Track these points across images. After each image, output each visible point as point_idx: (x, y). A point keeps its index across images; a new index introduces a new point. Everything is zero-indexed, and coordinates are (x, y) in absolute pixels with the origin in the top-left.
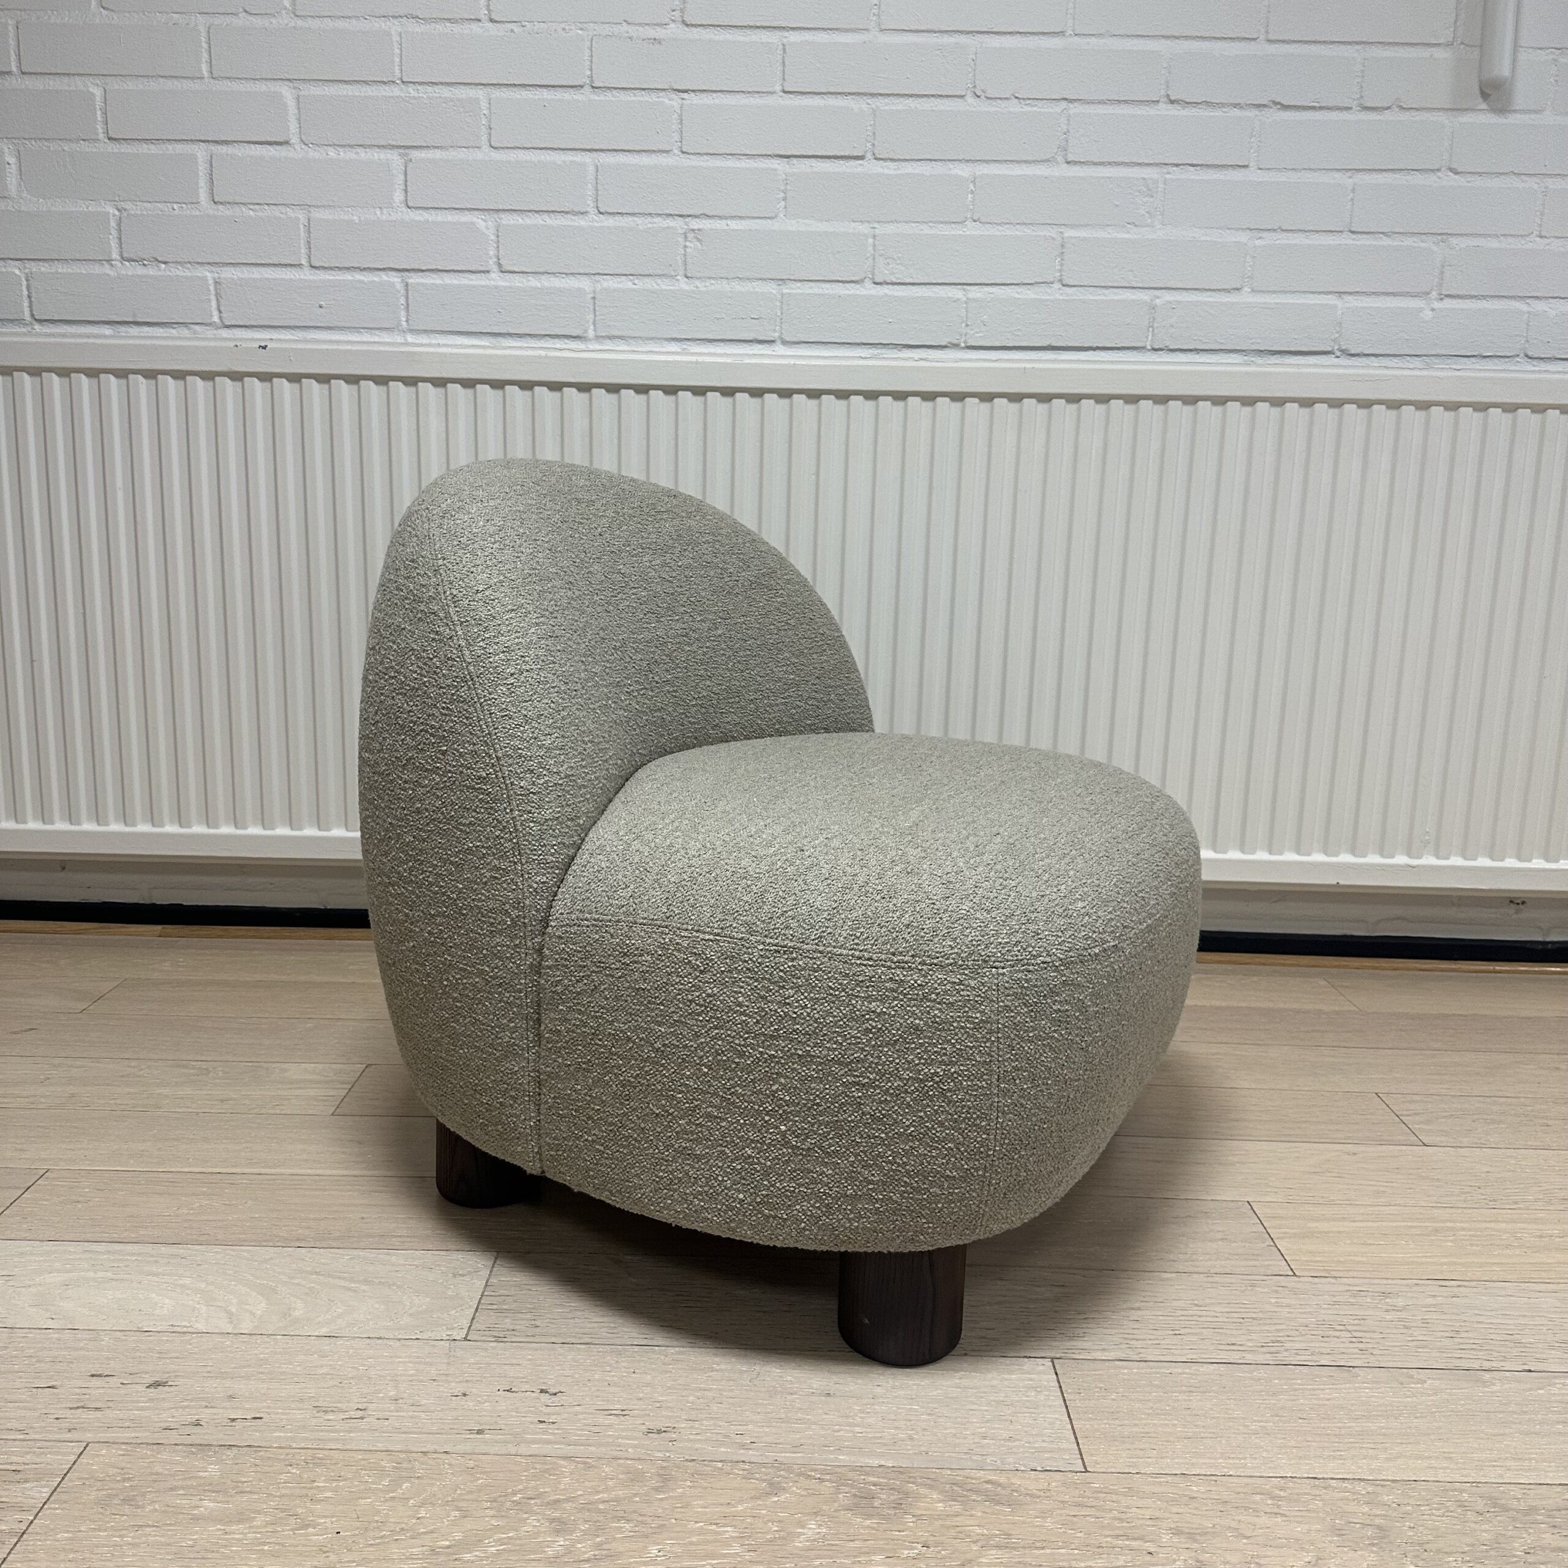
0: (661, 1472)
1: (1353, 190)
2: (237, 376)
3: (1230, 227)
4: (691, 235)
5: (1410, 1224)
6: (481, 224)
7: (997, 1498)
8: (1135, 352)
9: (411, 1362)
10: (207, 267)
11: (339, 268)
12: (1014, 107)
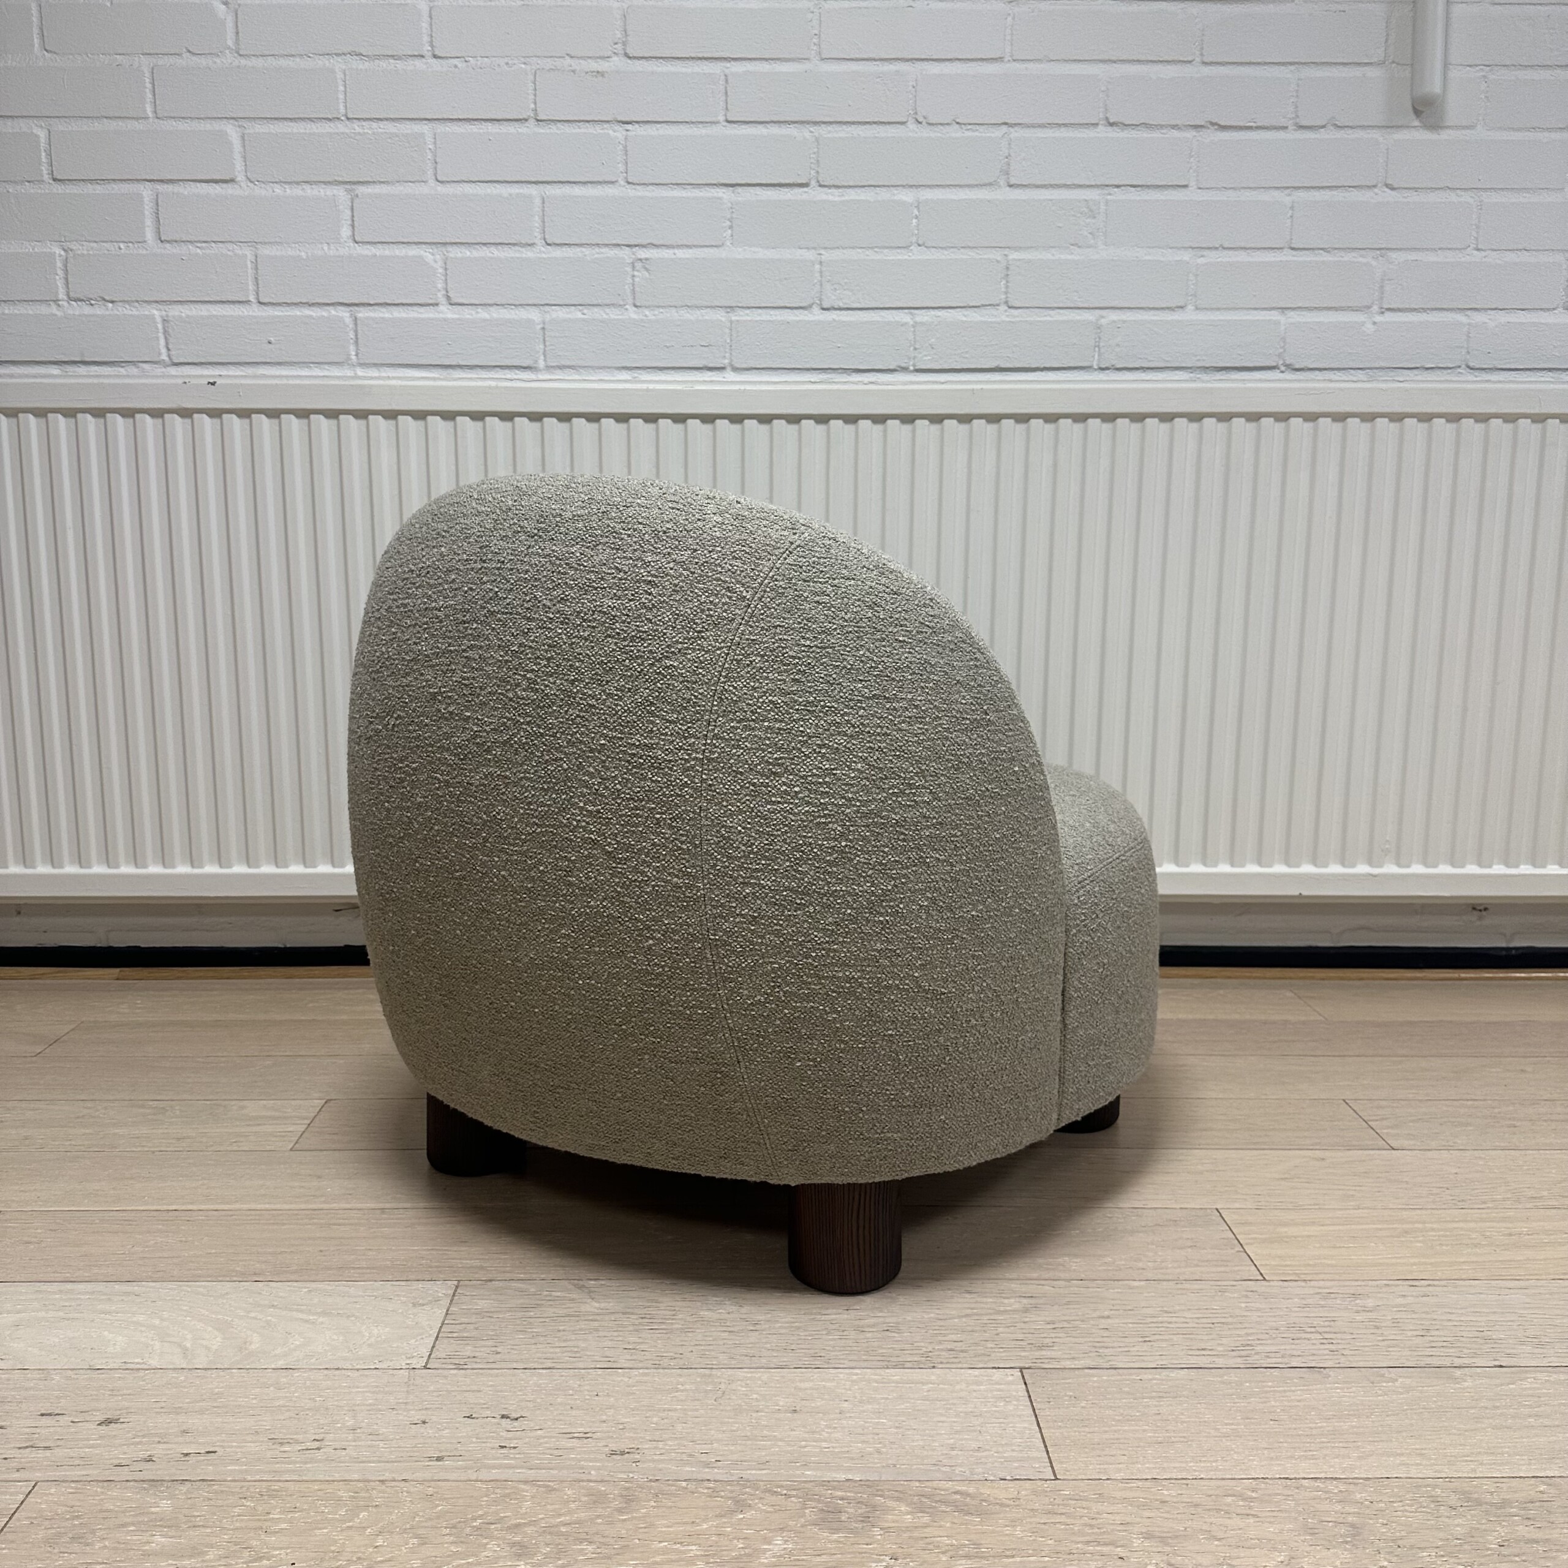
0: (624, 1493)
1: (1292, 208)
2: (186, 413)
3: (1172, 245)
4: (638, 265)
5: (1380, 1226)
6: (429, 258)
7: (966, 1508)
8: (1082, 372)
9: (369, 1392)
10: (154, 305)
11: (287, 304)
12: (955, 132)
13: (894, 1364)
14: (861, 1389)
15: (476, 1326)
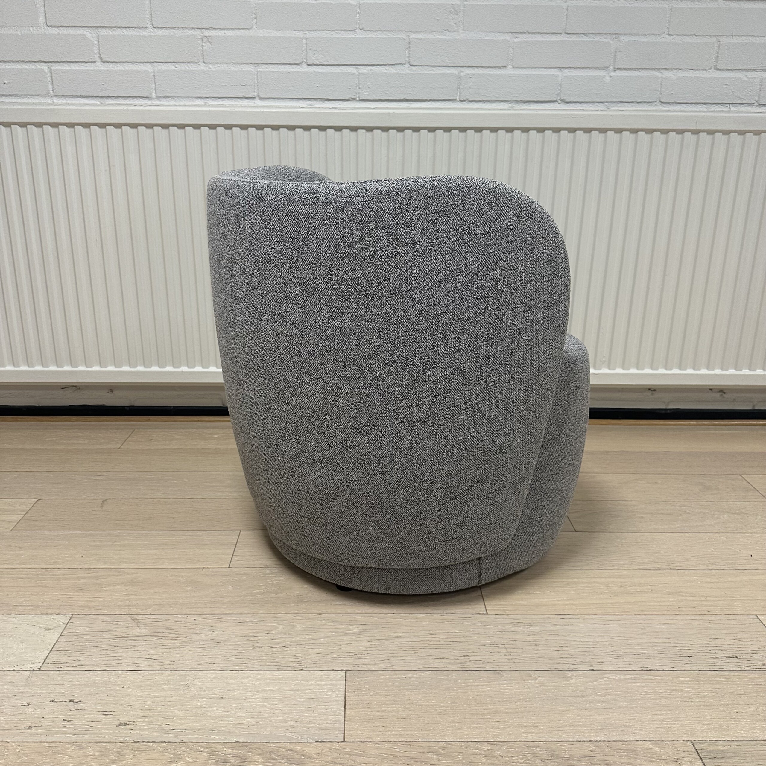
0: (119, 750)
1: (567, 10)
3: (500, 31)
4: (205, 39)
6: (89, 35)
7: (292, 760)
8: (451, 103)
11: (13, 62)
13: (282, 668)
14: (260, 684)
15: (73, 643)
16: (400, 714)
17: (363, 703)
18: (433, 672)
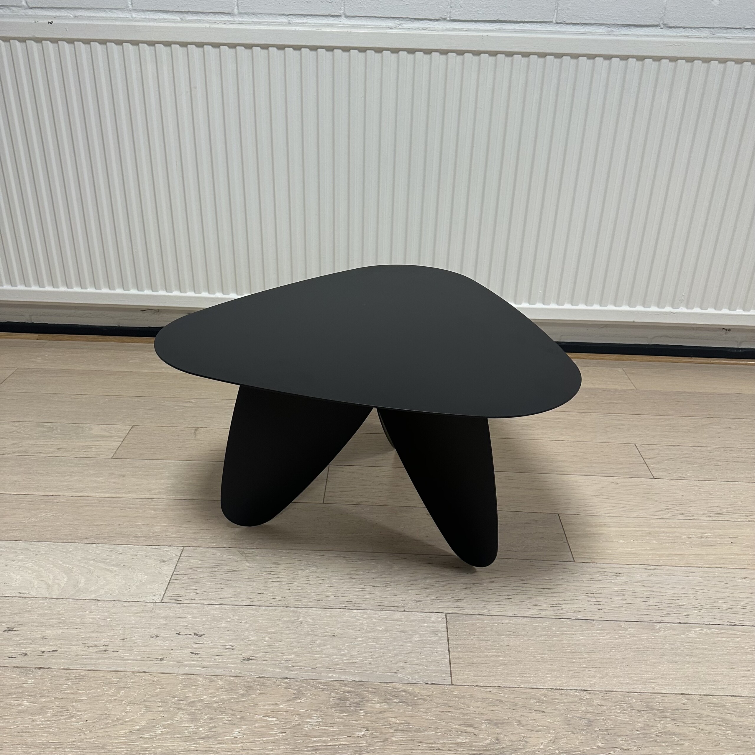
0: (246, 684)
2: (38, 40)
5: (637, 529)
7: (406, 700)
8: (546, 25)
9: (133, 616)
13: (385, 608)
14: (367, 623)
15: (189, 576)
16: (501, 660)
17: (466, 647)
18: (528, 618)
